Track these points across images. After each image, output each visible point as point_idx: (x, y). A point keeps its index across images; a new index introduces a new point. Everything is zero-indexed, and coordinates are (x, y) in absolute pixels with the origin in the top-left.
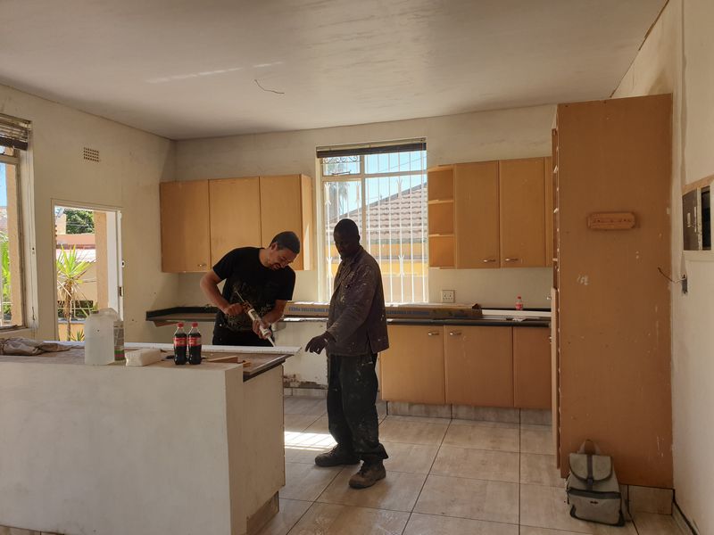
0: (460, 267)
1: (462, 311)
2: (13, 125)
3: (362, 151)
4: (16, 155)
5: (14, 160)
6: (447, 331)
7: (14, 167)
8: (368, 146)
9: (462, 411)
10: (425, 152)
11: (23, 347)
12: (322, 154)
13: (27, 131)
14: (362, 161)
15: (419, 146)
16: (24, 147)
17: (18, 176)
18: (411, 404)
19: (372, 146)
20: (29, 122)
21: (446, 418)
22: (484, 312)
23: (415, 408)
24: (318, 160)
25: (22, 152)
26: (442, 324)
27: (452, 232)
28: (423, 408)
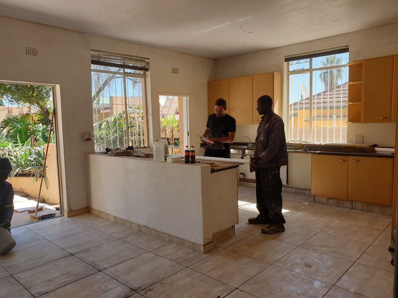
0: (364, 122)
1: (362, 148)
2: (142, 61)
3: (311, 56)
4: (144, 74)
5: (144, 76)
6: (351, 159)
7: (144, 79)
8: (314, 53)
9: (359, 205)
10: (348, 53)
11: (140, 154)
12: (288, 60)
13: (148, 63)
14: (311, 62)
15: (345, 50)
16: (147, 70)
17: (145, 83)
18: (329, 199)
19: (316, 53)
20: (149, 59)
21: (349, 208)
22: (376, 149)
23: (331, 201)
24: (285, 63)
25: (146, 72)
26: (349, 155)
27: (360, 101)
28: (335, 201)
